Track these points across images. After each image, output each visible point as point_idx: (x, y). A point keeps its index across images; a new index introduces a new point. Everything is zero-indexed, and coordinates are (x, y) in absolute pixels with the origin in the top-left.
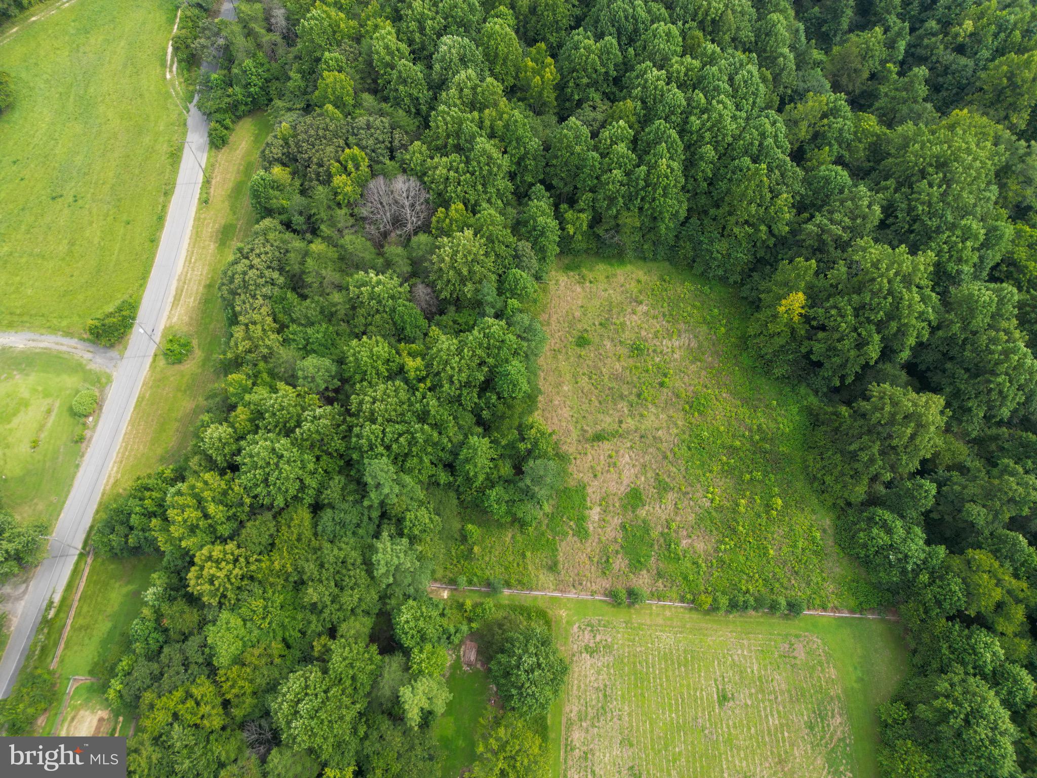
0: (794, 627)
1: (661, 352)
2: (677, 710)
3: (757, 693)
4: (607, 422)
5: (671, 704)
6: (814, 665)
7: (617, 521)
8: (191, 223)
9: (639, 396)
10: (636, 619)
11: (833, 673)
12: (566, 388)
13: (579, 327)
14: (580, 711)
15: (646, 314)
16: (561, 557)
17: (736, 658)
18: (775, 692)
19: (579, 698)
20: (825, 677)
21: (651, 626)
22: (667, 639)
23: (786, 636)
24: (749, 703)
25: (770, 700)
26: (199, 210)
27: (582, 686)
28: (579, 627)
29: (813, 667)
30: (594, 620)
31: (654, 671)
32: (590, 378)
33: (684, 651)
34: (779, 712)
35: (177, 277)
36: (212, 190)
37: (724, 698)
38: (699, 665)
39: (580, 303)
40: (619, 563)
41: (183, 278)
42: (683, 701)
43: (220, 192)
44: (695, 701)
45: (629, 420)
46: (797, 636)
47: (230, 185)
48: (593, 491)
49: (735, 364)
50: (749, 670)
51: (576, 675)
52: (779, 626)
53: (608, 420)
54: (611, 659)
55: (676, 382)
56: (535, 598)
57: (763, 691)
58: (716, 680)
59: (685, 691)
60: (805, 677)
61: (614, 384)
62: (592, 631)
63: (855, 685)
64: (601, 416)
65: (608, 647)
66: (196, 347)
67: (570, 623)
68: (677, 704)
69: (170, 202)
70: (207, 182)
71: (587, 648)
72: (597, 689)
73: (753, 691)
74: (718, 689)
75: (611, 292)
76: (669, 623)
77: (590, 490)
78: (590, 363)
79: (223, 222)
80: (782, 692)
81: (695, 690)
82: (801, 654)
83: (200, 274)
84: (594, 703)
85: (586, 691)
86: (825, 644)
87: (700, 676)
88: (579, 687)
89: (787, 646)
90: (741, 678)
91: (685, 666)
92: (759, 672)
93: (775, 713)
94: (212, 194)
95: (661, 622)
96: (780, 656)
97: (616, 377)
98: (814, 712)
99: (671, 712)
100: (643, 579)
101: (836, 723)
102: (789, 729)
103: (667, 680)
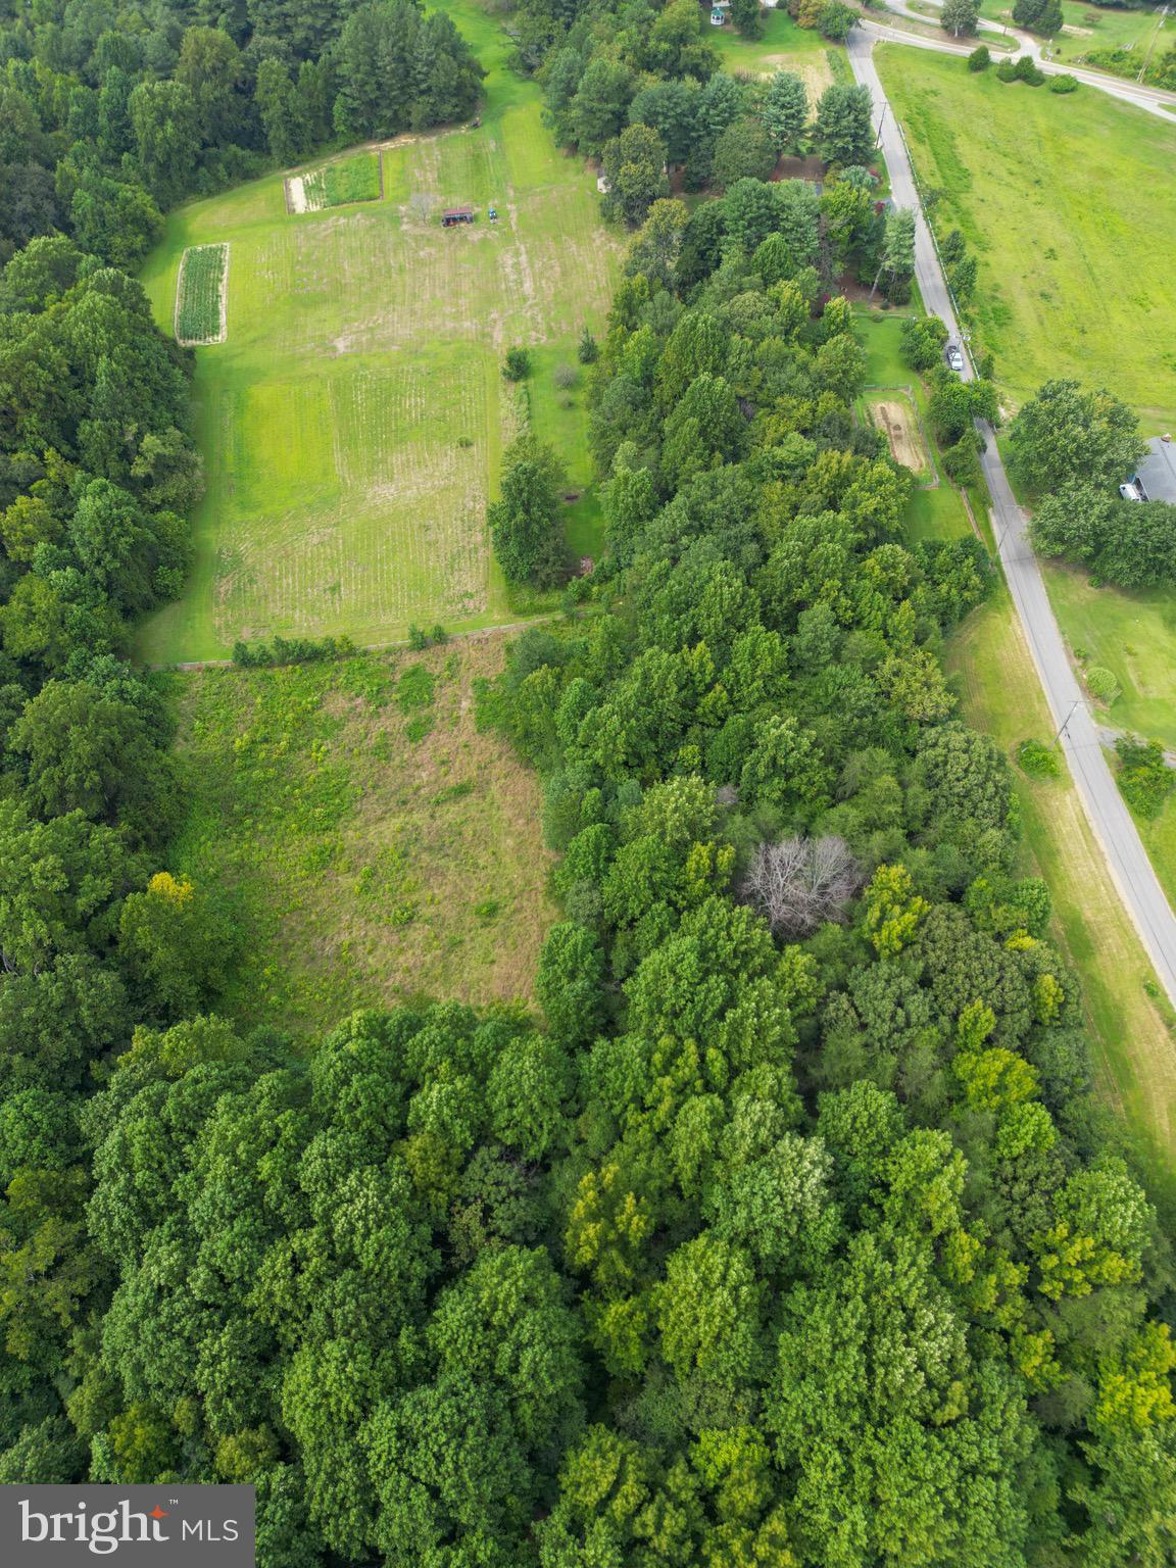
2: (382, 572)
3: (299, 597)
4: (451, 813)
5: (387, 574)
6: (235, 624)
7: (440, 704)
8: (1148, 949)
9: (407, 855)
11: (217, 621)
12: (510, 843)
13: (495, 931)
14: (476, 553)
15: (388, 974)
16: (502, 656)
17: (316, 619)
18: (281, 600)
19: (477, 562)
20: (226, 617)
21: (404, 625)
22: (387, 619)
23: (258, 642)
24: (309, 590)
25: (288, 594)
26: (1151, 972)
27: (474, 570)
28: (479, 610)
29: (236, 622)
30: (464, 619)
31: (403, 593)
32: (476, 864)
33: (370, 614)
34: (281, 587)
35: (1107, 857)
37: (335, 589)
38: (356, 607)
40: (436, 668)
41: (1098, 858)
42: (375, 579)
43: (1140, 1013)
44: (363, 582)
45: (420, 822)
47: (1133, 1030)
48: (468, 729)
49: (258, 921)
50: (304, 612)
51: (481, 575)
53: (449, 816)
54: (446, 594)
56: (525, 622)
57: (293, 599)
58: (340, 599)
59: (373, 586)
60: (247, 614)
61: (442, 862)
62: (466, 610)
63: (197, 614)
64: (460, 818)
65: (449, 602)
67: (489, 611)
68: (382, 576)
71: (472, 596)
72: (460, 570)
73: (303, 598)
74: (339, 594)
76: (384, 632)
77: (472, 729)
78: (476, 884)
79: (1099, 960)
80: (274, 601)
81: (362, 589)
82: (247, 630)
83: (1076, 868)
84: (463, 561)
85: (471, 567)
86: (219, 642)
87: (356, 599)
88: (478, 568)
89: (260, 634)
90: (313, 606)
91: (370, 604)
92: (294, 612)
93: (285, 586)
94: (1150, 1004)
95: (392, 631)
96: (269, 626)
97: (439, 872)
98: (245, 591)
99: (388, 569)
100: (410, 661)
101: (225, 586)
102: (274, 577)
103: (388, 590)
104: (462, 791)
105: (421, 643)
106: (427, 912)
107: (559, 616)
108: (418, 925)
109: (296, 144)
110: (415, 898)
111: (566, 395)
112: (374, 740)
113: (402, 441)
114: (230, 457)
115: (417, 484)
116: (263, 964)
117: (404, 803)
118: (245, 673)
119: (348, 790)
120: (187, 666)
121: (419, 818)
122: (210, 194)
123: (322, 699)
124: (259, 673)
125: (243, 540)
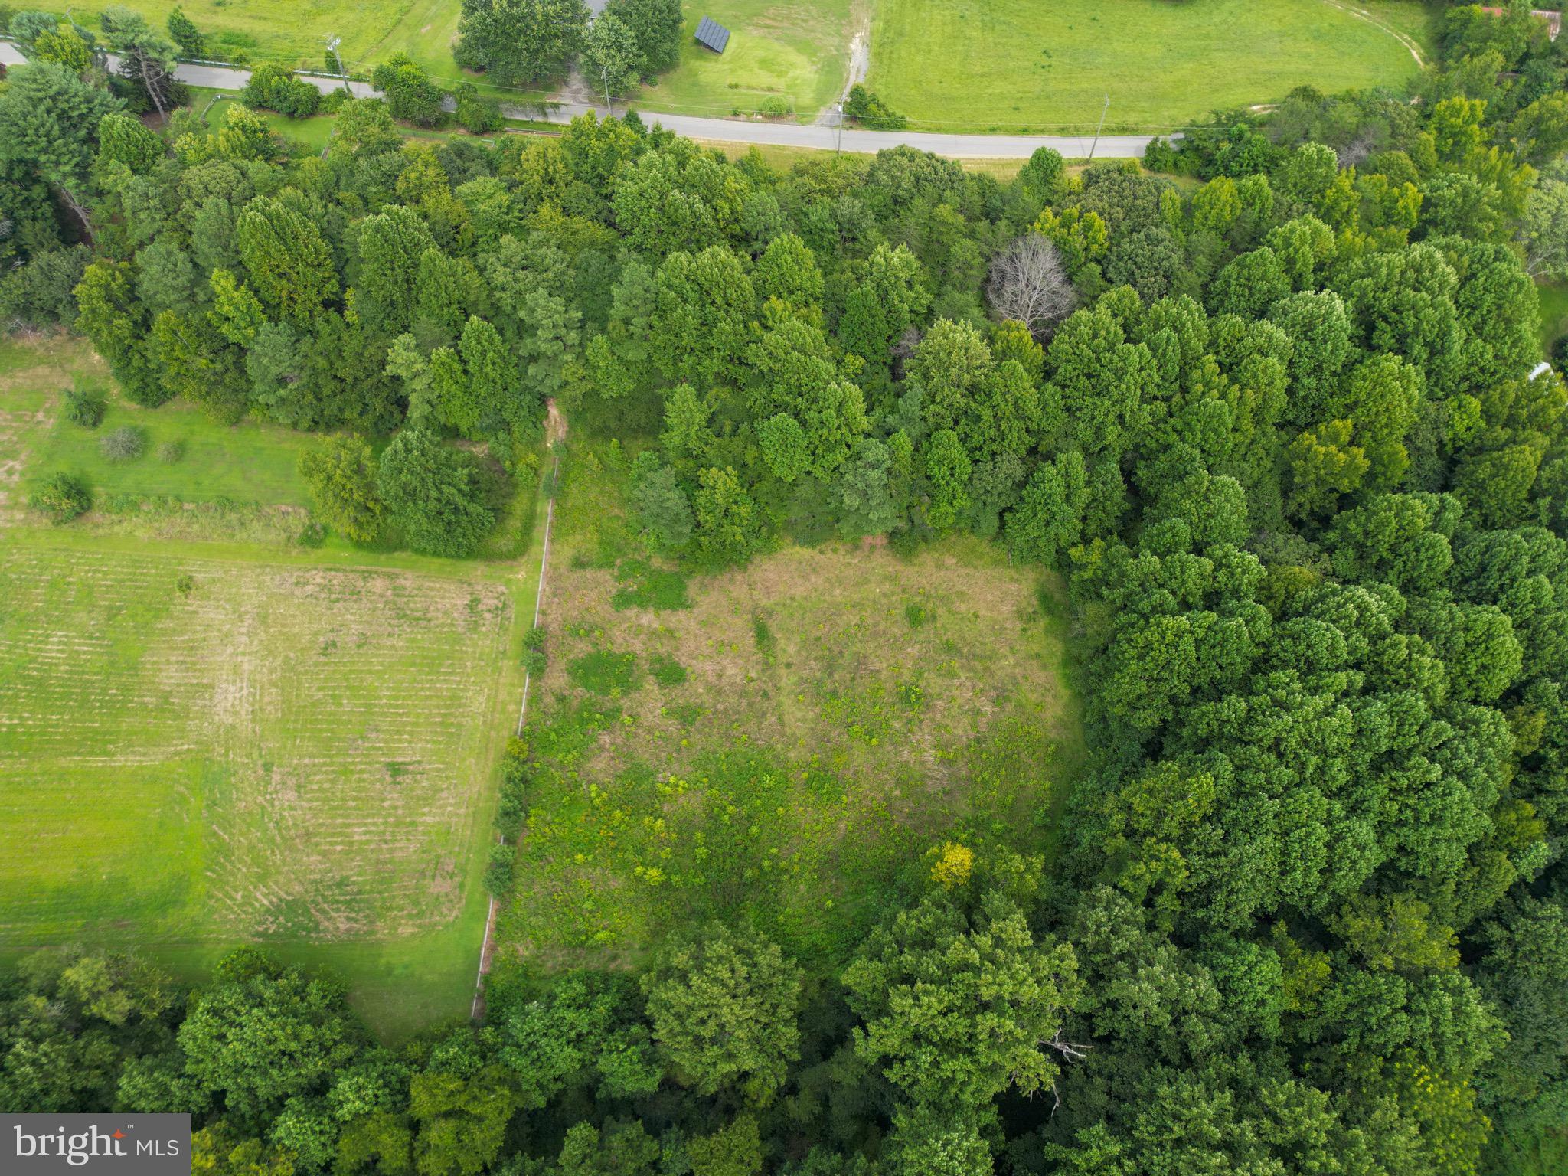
0: (474, 883)
1: (909, 731)
2: (391, 706)
3: (396, 817)
4: (788, 647)
5: (396, 698)
6: (419, 903)
7: (638, 647)
9: (834, 693)
10: (508, 665)
11: (406, 930)
12: (838, 592)
13: (940, 611)
14: (405, 588)
15: (977, 712)
16: (589, 573)
17: (444, 794)
18: (395, 841)
19: (419, 589)
20: (402, 917)
21: (497, 683)
22: (478, 703)
23: (464, 871)
24: (386, 804)
25: (384, 832)
27: (432, 593)
28: (503, 594)
29: (416, 903)
30: (512, 612)
31: (439, 681)
33: (460, 725)
34: (368, 842)
37: (396, 770)
38: (440, 742)
39: (982, 613)
40: (582, 648)
42: (401, 715)
44: (398, 732)
45: (794, 679)
46: (462, 886)
48: (678, 619)
50: (426, 810)
51: (445, 586)
52: (477, 864)
53: (792, 649)
54: (461, 630)
56: (542, 544)
57: (397, 826)
58: (419, 763)
59: (412, 719)
60: (405, 888)
62: (497, 608)
63: (383, 961)
64: (797, 638)
65: (474, 627)
67: (508, 583)
68: (397, 706)
69: (1051, 136)
71: (477, 601)
72: (427, 610)
73: (400, 812)
74: (409, 764)
75: (1012, 661)
76: (499, 707)
77: (682, 614)
78: (882, 627)
80: (392, 851)
81: (411, 733)
82: (438, 887)
84: (412, 605)
85: (426, 596)
86: (446, 927)
87: (427, 742)
88: (431, 589)
89: (450, 869)
90: (418, 798)
91: (442, 723)
92: (423, 823)
93: (368, 837)
95: (501, 697)
96: (438, 856)
97: (861, 661)
98: (359, 892)
99: (388, 697)
100: (557, 679)
101: (339, 922)
102: (343, 854)
103: (427, 698)
104: (762, 634)
105: (536, 663)
106: (909, 674)
107: (547, 508)
108: (924, 683)
110: (891, 685)
111: (158, 452)
112: (673, 726)
113: (134, 668)
115: (235, 655)
117: (765, 694)
118: (518, 885)
120: (484, 969)
125: (248, 901)
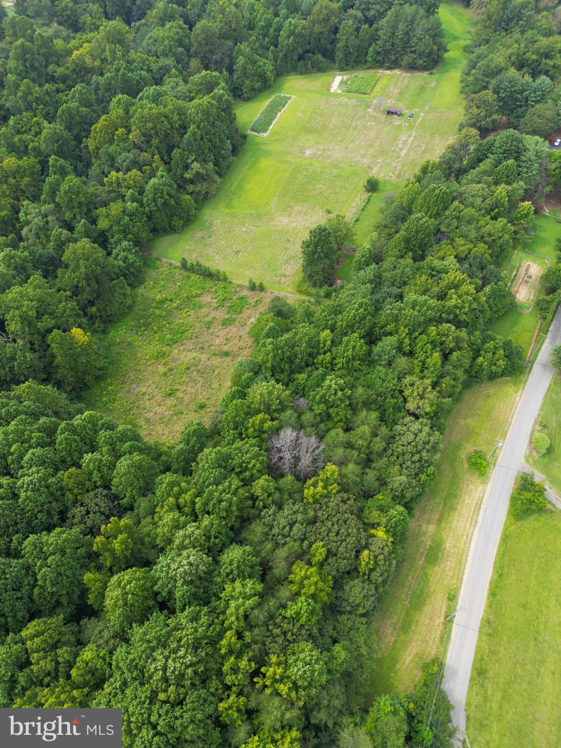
4: (217, 361)
5: (261, 254)
7: (242, 316)
8: (465, 577)
11: (187, 247)
15: (149, 411)
17: (223, 261)
18: (215, 248)
20: (191, 247)
22: (248, 272)
24: (228, 248)
25: (219, 247)
26: (458, 589)
28: (285, 284)
29: (193, 250)
30: (276, 285)
31: (261, 264)
32: (211, 386)
33: (243, 268)
35: (478, 525)
36: (444, 609)
37: (238, 252)
38: (240, 263)
40: (252, 300)
41: (473, 523)
42: (255, 254)
43: (437, 604)
44: (250, 253)
47: (427, 609)
49: (120, 368)
50: (220, 257)
53: (215, 362)
54: (277, 272)
55: (162, 369)
56: (299, 296)
57: (219, 250)
59: (252, 256)
60: (199, 249)
61: (199, 379)
62: (280, 282)
63: (181, 241)
64: (218, 365)
65: (276, 275)
66: (465, 461)
67: (289, 286)
69: (485, 611)
70: (449, 620)
71: (286, 277)
72: (289, 264)
73: (224, 251)
74: (238, 255)
76: (243, 277)
77: (247, 331)
79: (436, 569)
80: (212, 248)
81: (247, 256)
82: (195, 255)
83: (459, 521)
87: (242, 260)
89: (198, 258)
90: (225, 256)
91: (246, 264)
92: (217, 255)
93: (220, 243)
94: (445, 603)
95: (246, 278)
96: (204, 257)
97: (195, 381)
98: (205, 240)
99: (263, 252)
100: (244, 293)
101: (199, 235)
102: (219, 238)
103: (257, 261)
104: (227, 354)
105: (253, 287)
106: (179, 395)
107: (313, 299)
108: (172, 398)
109: (347, 61)
110: (180, 387)
112: (209, 319)
113: (305, 202)
114: (235, 184)
115: (298, 222)
116: (111, 384)
117: (203, 349)
118: (182, 271)
119: (186, 334)
120: (164, 260)
121: (204, 357)
122: (301, 73)
123: (202, 294)
124: (186, 273)
125: (218, 219)
